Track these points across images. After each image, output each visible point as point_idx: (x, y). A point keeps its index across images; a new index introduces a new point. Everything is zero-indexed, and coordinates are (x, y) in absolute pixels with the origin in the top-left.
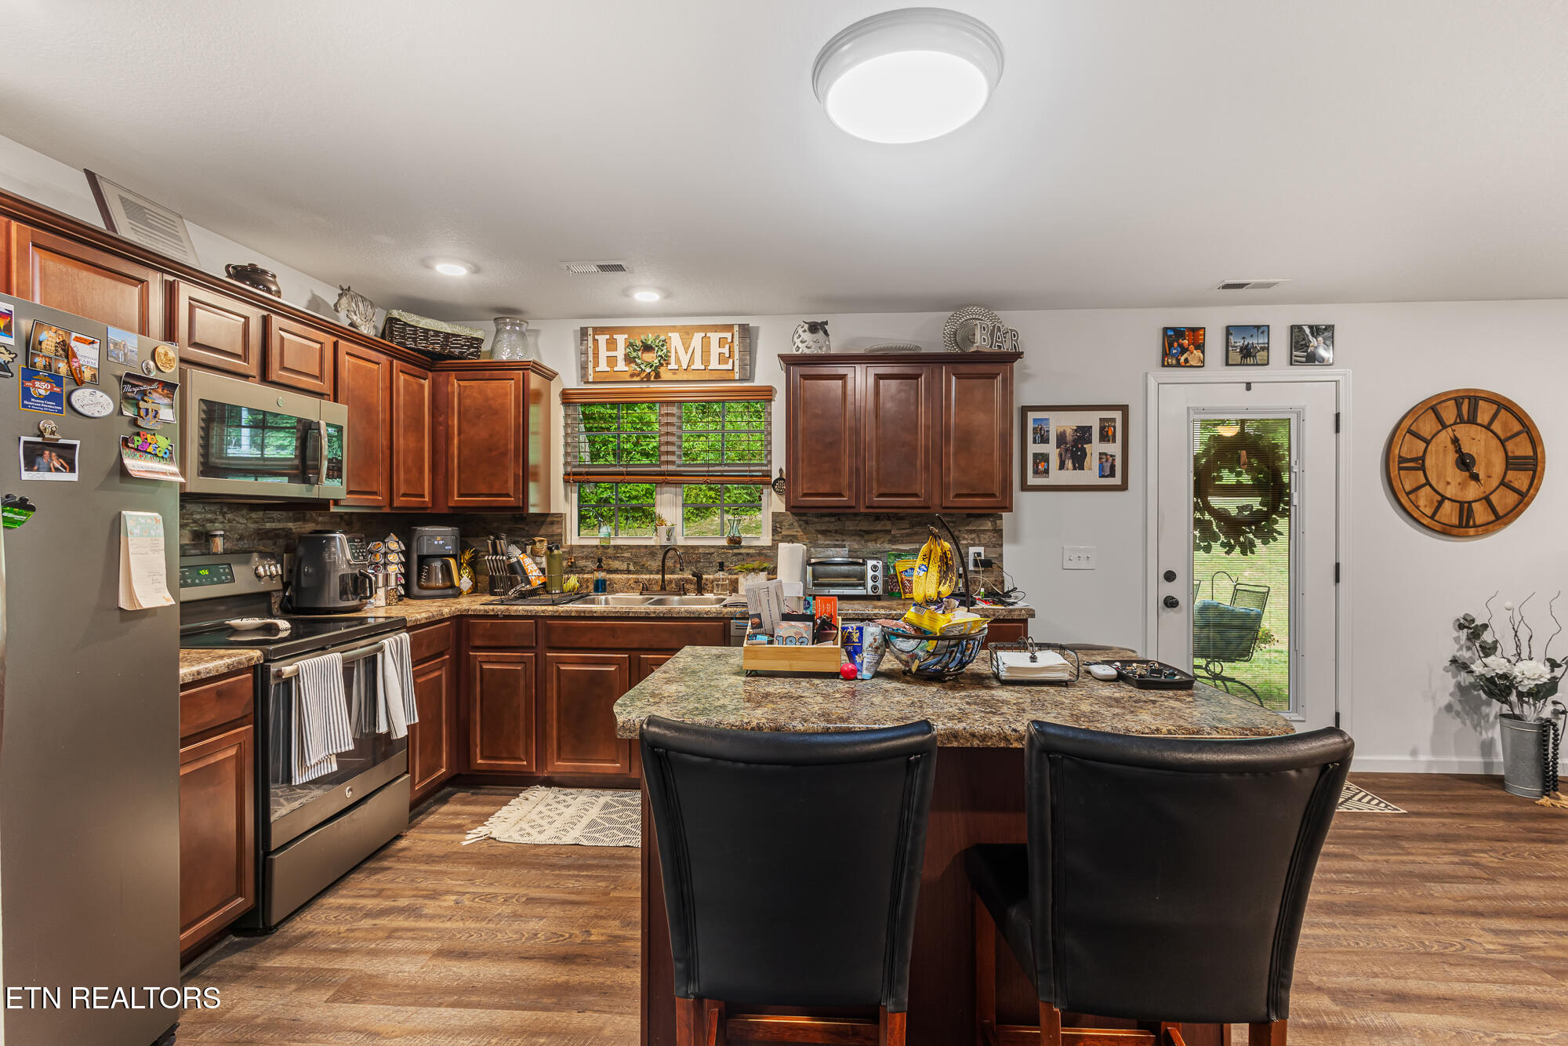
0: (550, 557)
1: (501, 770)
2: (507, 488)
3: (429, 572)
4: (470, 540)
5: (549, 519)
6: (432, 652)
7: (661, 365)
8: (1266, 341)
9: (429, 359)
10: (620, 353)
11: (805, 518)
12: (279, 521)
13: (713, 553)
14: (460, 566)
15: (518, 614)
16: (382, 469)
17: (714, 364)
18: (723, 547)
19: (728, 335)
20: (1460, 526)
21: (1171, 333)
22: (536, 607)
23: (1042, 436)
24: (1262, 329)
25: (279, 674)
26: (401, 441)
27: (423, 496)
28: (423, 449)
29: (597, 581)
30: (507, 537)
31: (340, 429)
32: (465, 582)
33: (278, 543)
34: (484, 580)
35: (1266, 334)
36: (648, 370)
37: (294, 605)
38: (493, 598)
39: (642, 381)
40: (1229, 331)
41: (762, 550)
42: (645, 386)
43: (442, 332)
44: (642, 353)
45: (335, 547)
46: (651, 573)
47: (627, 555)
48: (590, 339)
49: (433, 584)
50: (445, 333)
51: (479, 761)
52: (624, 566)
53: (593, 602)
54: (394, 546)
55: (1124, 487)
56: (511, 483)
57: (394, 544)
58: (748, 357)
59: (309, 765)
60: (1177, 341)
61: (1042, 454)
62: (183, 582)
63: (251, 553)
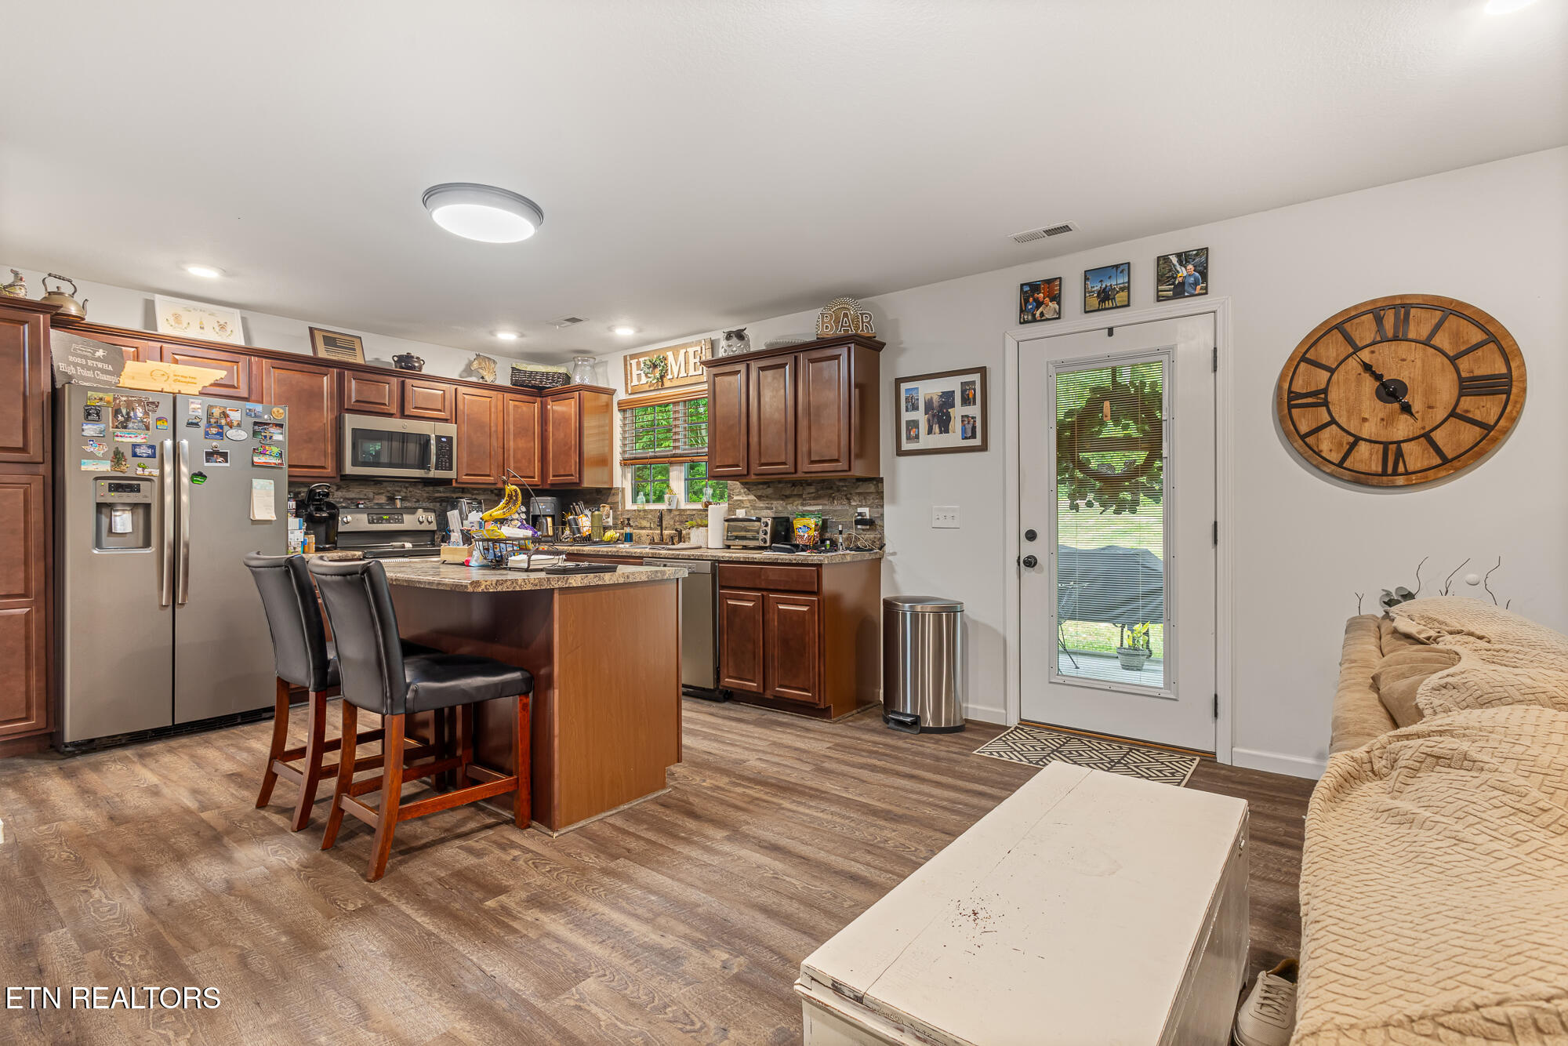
0: (593, 517)
5: (613, 491)
7: (664, 376)
8: (1126, 280)
10: (643, 371)
16: (495, 461)
17: (691, 372)
19: (699, 349)
20: (1384, 473)
21: (1026, 289)
23: (913, 404)
24: (1124, 268)
27: (532, 477)
29: (627, 534)
31: (450, 438)
35: (1126, 272)
36: (657, 382)
39: (655, 390)
40: (1088, 275)
42: (658, 392)
44: (652, 369)
48: (628, 363)
50: (541, 372)
55: (984, 447)
56: (573, 467)
60: (1033, 296)
61: (913, 421)
62: (371, 522)
63: (417, 508)
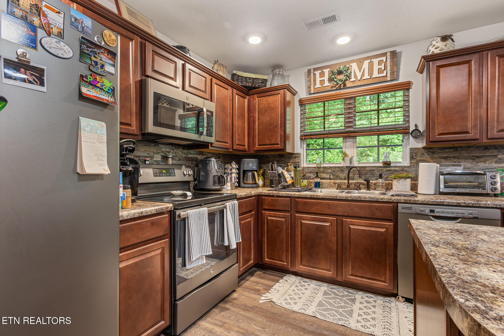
0: (295, 171)
1: (275, 265)
2: (277, 141)
3: (247, 177)
4: (262, 165)
5: (294, 156)
6: (247, 210)
7: (346, 80)
9: (247, 90)
10: (326, 78)
11: (432, 150)
12: (193, 154)
13: (375, 170)
14: (259, 175)
15: (283, 195)
16: (229, 133)
17: (376, 74)
18: (381, 167)
19: (384, 58)
22: (291, 193)
25: (179, 216)
26: (237, 122)
27: (245, 146)
28: (245, 127)
29: (316, 182)
30: (277, 164)
31: (212, 113)
32: (260, 182)
33: (193, 163)
34: (268, 182)
36: (340, 83)
37: (198, 187)
38: (271, 189)
39: (337, 89)
41: (404, 168)
42: (338, 92)
43: (252, 78)
44: (337, 76)
45: (212, 164)
46: (341, 179)
47: (329, 171)
48: (312, 74)
49: (248, 182)
50: (253, 78)
51: (266, 259)
52: (328, 176)
53: (315, 191)
54: (234, 166)
56: (279, 139)
57: (234, 165)
58: (396, 68)
59: (192, 261)
62: (155, 175)
63: (182, 165)
